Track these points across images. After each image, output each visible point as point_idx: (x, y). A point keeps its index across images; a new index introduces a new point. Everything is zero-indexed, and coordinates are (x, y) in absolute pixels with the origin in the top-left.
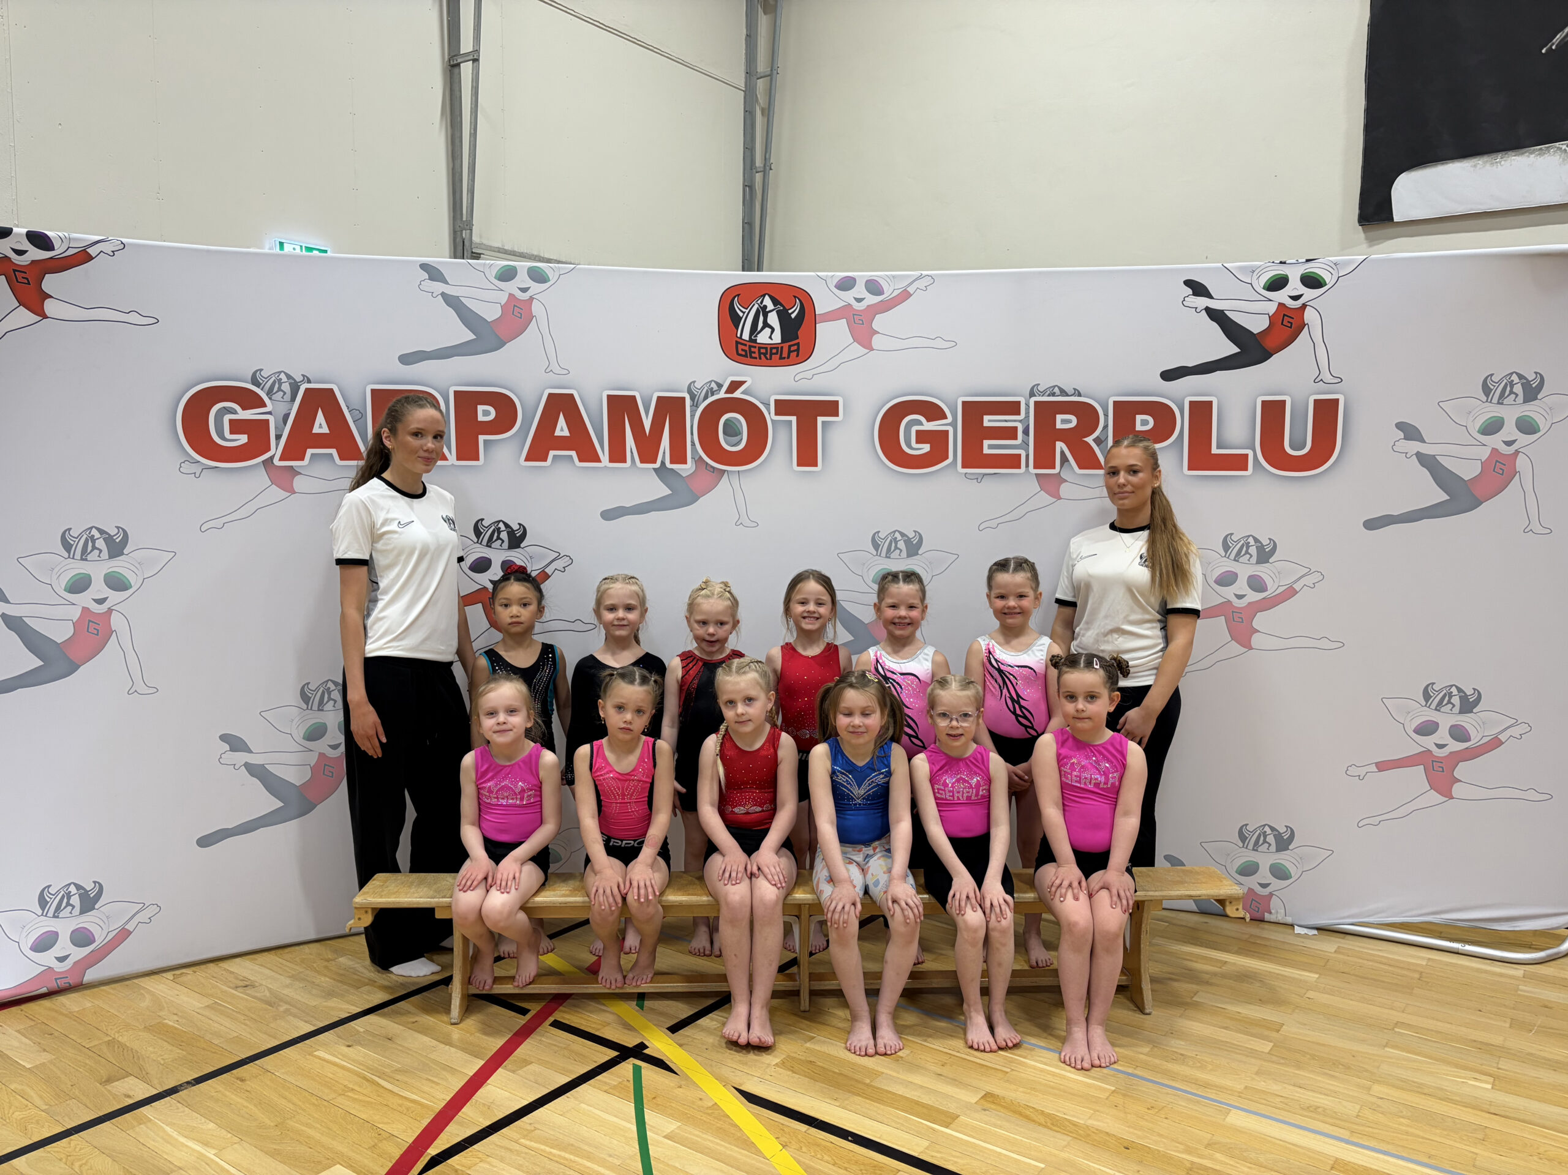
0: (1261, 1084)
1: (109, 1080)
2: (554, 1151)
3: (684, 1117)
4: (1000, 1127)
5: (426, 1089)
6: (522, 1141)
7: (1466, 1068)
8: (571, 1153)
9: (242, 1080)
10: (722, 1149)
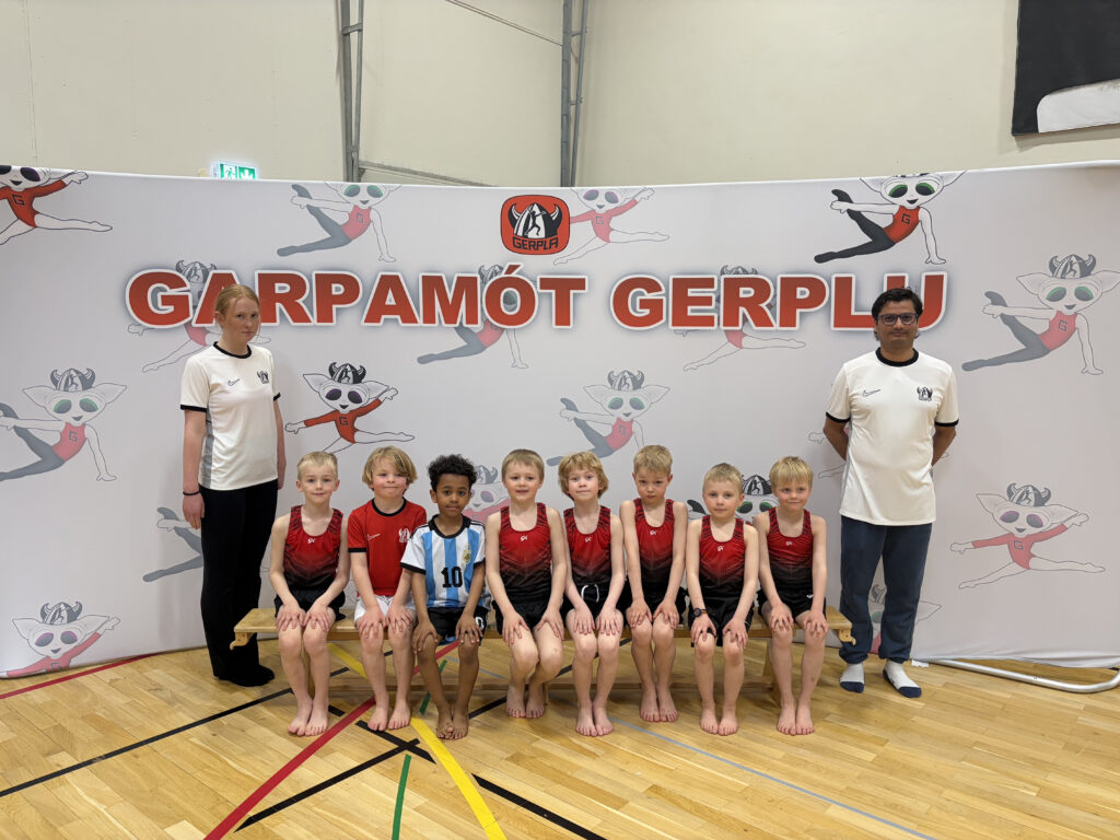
0: (860, 787)
1: (49, 754)
2: (336, 817)
3: (432, 796)
4: (656, 811)
5: (258, 768)
6: (315, 808)
7: (1021, 779)
8: (346, 818)
9: (137, 757)
10: (451, 820)
